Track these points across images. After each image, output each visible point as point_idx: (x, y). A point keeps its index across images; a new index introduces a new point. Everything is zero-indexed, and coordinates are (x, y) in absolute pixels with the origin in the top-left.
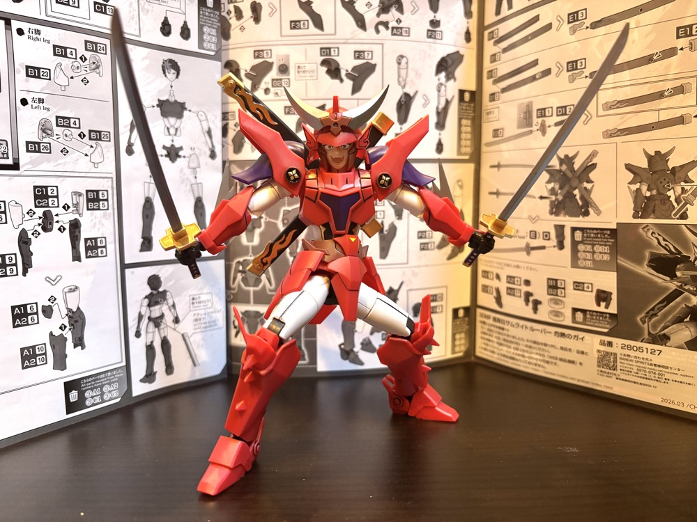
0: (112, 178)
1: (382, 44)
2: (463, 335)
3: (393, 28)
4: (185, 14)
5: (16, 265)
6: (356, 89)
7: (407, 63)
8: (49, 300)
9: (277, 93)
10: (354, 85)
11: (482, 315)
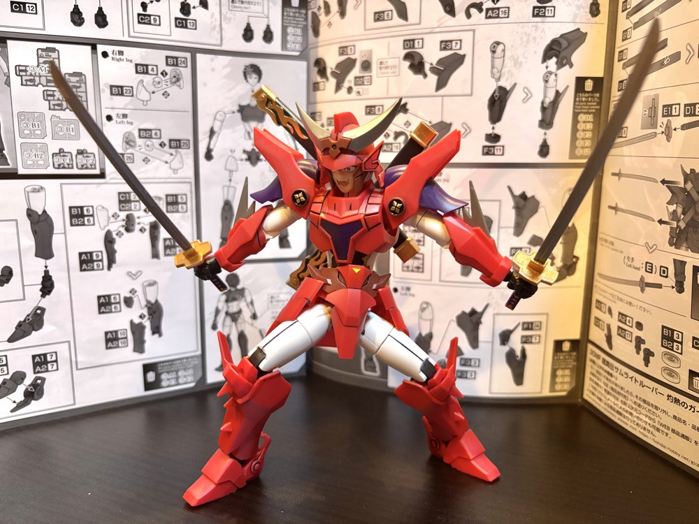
0: (190, 183)
1: (474, 31)
2: (567, 372)
3: (488, 10)
4: (268, 17)
5: (101, 260)
6: (441, 84)
7: (504, 51)
8: (131, 292)
9: (358, 92)
10: (438, 80)
11: (592, 352)
